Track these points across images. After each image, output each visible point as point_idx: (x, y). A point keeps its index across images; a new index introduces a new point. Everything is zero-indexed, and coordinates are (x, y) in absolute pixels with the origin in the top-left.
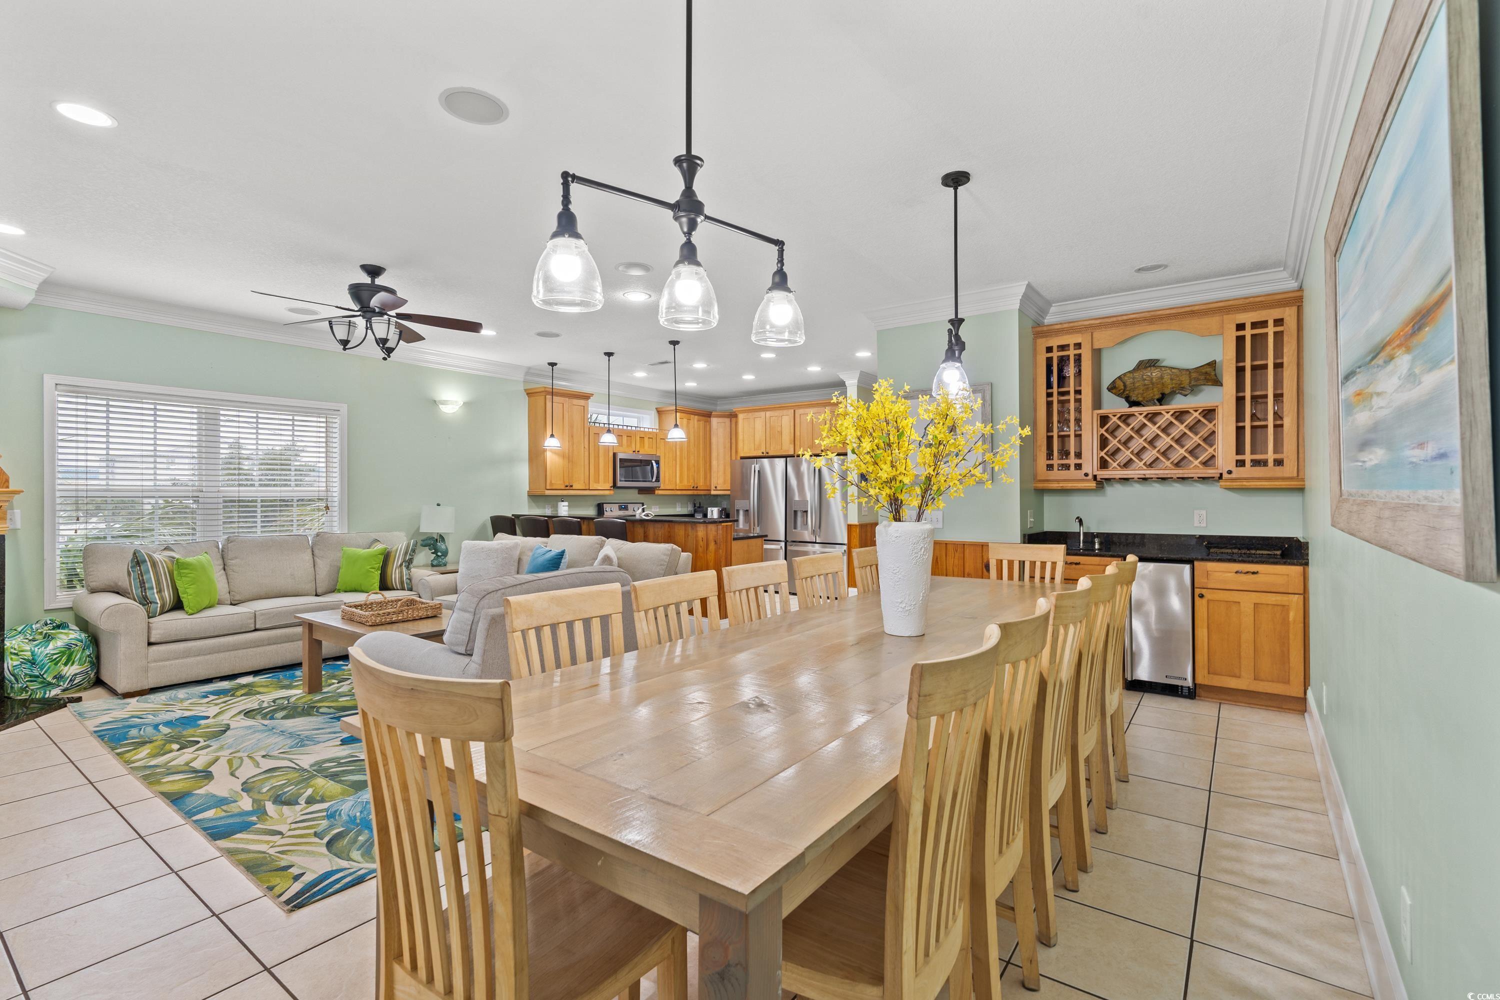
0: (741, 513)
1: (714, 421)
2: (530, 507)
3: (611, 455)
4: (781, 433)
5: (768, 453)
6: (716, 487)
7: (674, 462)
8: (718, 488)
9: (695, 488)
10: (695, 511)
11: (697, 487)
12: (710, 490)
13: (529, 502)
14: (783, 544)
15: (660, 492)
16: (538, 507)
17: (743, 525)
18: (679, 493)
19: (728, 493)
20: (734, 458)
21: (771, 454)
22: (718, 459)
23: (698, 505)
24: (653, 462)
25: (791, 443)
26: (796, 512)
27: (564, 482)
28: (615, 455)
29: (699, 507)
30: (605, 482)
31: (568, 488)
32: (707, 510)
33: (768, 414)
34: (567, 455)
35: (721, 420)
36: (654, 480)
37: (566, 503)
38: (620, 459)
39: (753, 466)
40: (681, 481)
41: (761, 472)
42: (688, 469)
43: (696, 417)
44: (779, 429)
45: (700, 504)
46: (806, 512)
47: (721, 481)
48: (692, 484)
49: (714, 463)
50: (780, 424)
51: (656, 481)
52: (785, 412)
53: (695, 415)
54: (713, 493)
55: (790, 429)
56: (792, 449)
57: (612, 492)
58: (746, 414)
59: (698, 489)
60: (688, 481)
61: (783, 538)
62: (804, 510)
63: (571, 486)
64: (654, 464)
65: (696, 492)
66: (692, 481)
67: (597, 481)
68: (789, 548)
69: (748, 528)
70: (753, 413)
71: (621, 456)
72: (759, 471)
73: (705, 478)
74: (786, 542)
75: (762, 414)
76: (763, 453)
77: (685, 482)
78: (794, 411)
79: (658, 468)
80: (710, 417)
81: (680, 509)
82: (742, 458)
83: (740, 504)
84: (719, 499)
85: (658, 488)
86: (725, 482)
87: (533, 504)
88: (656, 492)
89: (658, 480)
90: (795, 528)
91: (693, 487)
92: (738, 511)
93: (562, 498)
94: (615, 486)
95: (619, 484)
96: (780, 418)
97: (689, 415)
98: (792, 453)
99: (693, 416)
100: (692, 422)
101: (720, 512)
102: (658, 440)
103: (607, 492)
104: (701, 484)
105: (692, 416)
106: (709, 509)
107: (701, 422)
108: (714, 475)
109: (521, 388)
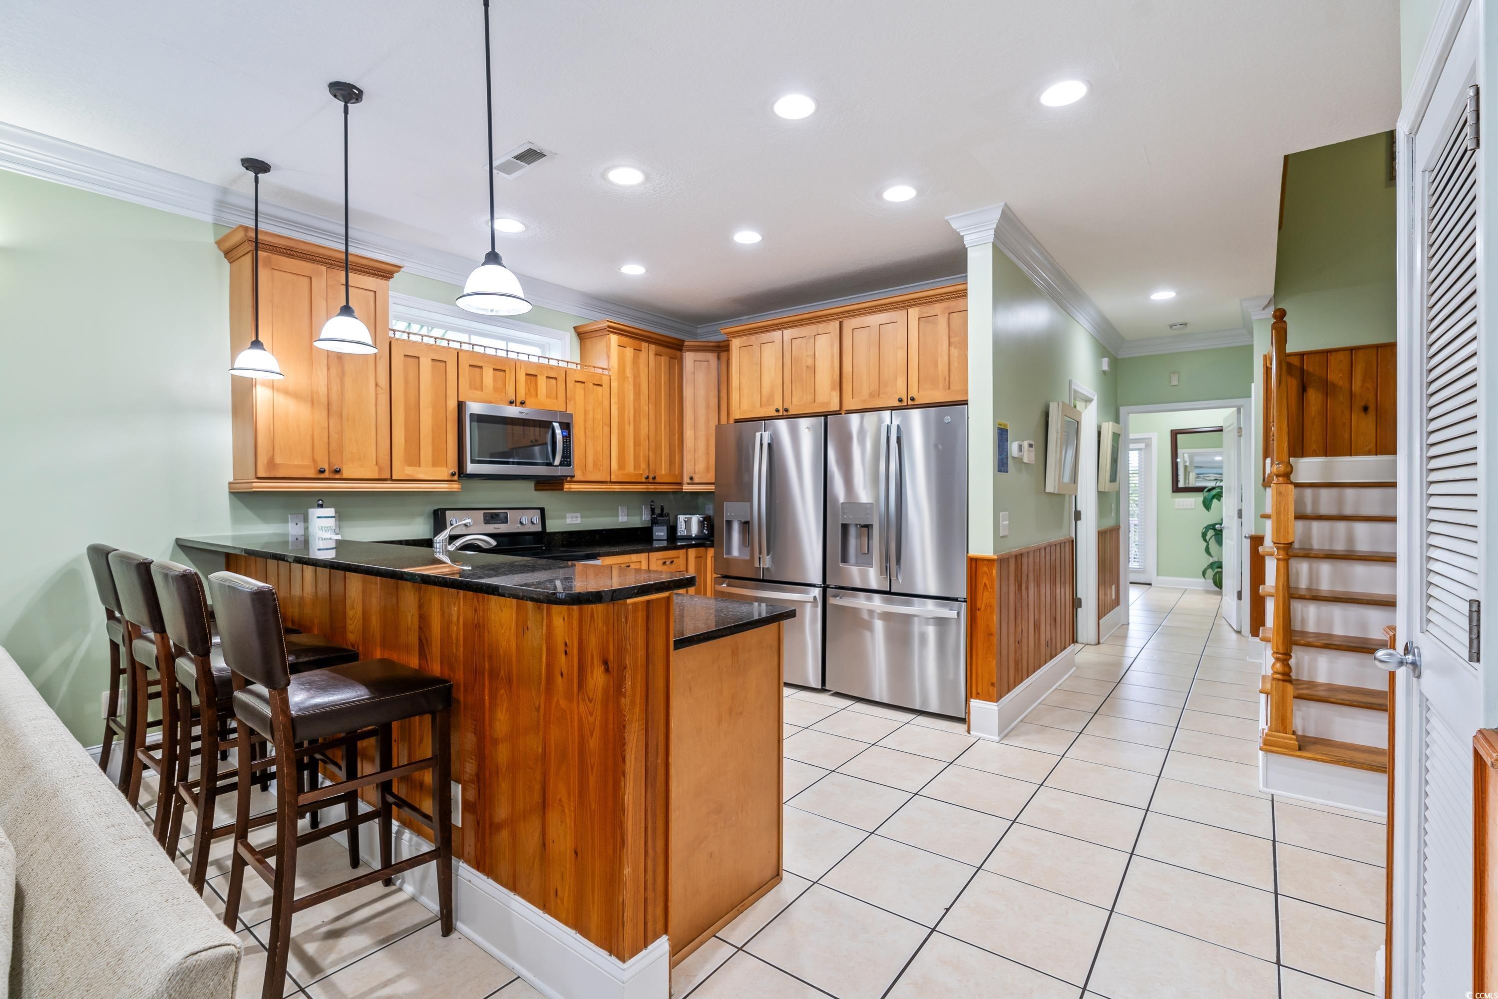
0: (736, 527)
1: (689, 358)
2: (236, 519)
3: (452, 404)
4: (813, 369)
5: (786, 410)
6: (691, 479)
7: (606, 429)
8: (696, 480)
9: (651, 480)
10: (654, 522)
11: (654, 478)
12: (681, 484)
13: (233, 507)
14: (817, 592)
15: (575, 487)
16: (265, 520)
17: (740, 549)
18: (617, 488)
19: (712, 488)
20: (724, 421)
21: (792, 412)
22: (695, 426)
23: (658, 511)
24: (556, 425)
25: (833, 389)
26: (845, 528)
27: (314, 461)
28: (461, 406)
29: (661, 515)
30: (435, 464)
31: (326, 475)
32: (676, 519)
33: (788, 333)
34: (324, 400)
35: (700, 356)
36: (557, 462)
37: (330, 511)
38: (471, 414)
39: (758, 435)
40: (622, 465)
41: (775, 446)
42: (637, 443)
43: (653, 347)
44: (810, 362)
45: (662, 509)
46: (868, 527)
47: (701, 466)
48: (643, 471)
49: (689, 433)
50: (811, 353)
51: (561, 464)
52: (821, 327)
53: (649, 342)
54: (686, 488)
55: (832, 361)
56: (836, 400)
57: (455, 487)
58: (744, 338)
59: (656, 481)
60: (637, 466)
61: (818, 580)
62: (863, 523)
63: (337, 471)
64: (558, 432)
65: (652, 488)
66: (643, 466)
67: (415, 461)
68: (831, 601)
69: (748, 558)
70: (758, 336)
71: (475, 407)
72: (769, 444)
73: (671, 462)
74: (825, 588)
75: (777, 334)
76: (777, 411)
77: (630, 468)
78: (841, 324)
79: (567, 440)
80: (681, 350)
81: (625, 519)
82: (737, 421)
83: (732, 510)
84: (701, 500)
85: (571, 478)
86: (707, 469)
87: (248, 513)
88: (567, 486)
89: (567, 460)
90: (844, 559)
91: (647, 478)
92: (729, 523)
93: (321, 499)
94: (461, 473)
95: (471, 468)
96: (812, 340)
97: (637, 342)
98: (835, 407)
99: (646, 344)
100: (643, 355)
101: (701, 524)
102: (570, 384)
103: (443, 487)
104: (663, 471)
105: (644, 345)
106: (682, 518)
107: (663, 358)
108: (688, 457)
109: (210, 239)
